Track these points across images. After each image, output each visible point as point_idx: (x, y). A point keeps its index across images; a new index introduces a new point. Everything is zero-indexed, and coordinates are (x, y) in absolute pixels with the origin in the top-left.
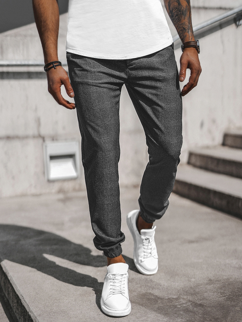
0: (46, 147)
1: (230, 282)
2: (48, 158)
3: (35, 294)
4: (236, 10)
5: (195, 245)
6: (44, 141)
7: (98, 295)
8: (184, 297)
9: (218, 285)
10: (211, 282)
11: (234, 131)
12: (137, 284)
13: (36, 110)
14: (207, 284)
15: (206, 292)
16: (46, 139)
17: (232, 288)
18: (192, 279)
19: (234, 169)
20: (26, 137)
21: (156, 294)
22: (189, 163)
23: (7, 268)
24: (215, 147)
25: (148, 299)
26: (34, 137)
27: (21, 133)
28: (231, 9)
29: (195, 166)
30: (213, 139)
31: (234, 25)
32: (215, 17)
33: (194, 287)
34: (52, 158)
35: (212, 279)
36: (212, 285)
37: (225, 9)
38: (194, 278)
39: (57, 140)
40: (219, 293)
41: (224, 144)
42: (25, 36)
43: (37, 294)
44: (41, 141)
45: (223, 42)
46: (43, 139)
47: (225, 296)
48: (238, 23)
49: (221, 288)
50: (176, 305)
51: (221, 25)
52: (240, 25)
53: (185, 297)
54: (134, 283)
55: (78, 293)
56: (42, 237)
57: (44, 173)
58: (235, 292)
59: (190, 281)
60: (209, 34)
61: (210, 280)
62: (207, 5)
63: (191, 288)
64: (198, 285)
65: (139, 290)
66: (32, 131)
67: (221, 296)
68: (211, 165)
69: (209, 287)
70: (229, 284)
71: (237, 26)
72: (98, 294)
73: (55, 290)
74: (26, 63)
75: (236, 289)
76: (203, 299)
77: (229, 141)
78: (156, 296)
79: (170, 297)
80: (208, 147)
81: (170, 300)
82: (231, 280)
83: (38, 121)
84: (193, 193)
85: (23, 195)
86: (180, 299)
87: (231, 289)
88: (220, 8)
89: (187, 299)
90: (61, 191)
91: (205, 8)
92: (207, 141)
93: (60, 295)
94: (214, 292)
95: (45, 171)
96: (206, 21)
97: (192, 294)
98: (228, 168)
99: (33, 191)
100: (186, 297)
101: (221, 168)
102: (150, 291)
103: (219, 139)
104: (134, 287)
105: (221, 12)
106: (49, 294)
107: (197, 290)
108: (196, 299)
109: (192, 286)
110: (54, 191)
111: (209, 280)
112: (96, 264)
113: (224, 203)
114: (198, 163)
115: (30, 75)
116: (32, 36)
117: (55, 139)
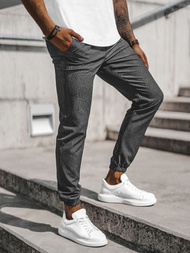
2: (32, 118)
6: (28, 103)
13: (22, 77)
16: (29, 101)
20: (14, 100)
26: (20, 100)
27: (10, 96)
34: (35, 117)
42: (14, 15)
44: (26, 103)
46: (27, 101)
48: (166, 15)
51: (155, 17)
52: (169, 17)
57: (28, 130)
66: (18, 95)
83: (24, 87)
88: (155, 4)
90: (40, 145)
95: (29, 128)
99: (20, 145)
105: (157, 7)
110: (35, 145)
115: (18, 48)
116: (19, 15)
117: (36, 102)
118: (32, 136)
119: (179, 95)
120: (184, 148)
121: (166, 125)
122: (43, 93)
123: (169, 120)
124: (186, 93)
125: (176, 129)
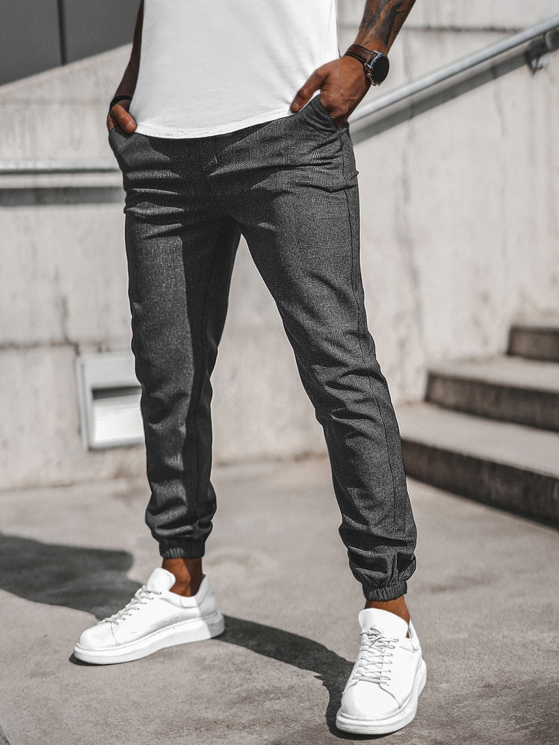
0: (83, 366)
1: (539, 689)
2: (89, 395)
3: (40, 735)
4: (529, 33)
5: (446, 597)
6: (78, 353)
7: (201, 732)
8: (422, 733)
9: (509, 699)
10: (489, 690)
11: (534, 319)
12: (301, 700)
13: (57, 279)
14: (480, 696)
15: (479, 718)
16: (81, 348)
17: (544, 706)
18: (441, 683)
19: (537, 410)
20: (35, 345)
22: (428, 399)
24: (489, 360)
26: (53, 344)
27: (20, 335)
28: (515, 31)
29: (442, 406)
30: (485, 342)
31: (525, 69)
32: (480, 49)
33: (448, 704)
34: (100, 393)
35: (492, 682)
36: (493, 700)
37: (503, 31)
38: (448, 682)
39: (108, 350)
40: (511, 719)
41: (511, 352)
42: (27, 103)
43: (46, 735)
44: (70, 352)
45: (500, 110)
46: (76, 347)
47: (526, 728)
48: (534, 63)
49: (516, 707)
51: (494, 70)
52: (541, 68)
53: (425, 733)
54: (295, 698)
55: (149, 730)
56: (69, 587)
57: (80, 431)
58: (553, 716)
59: (437, 690)
60: (466, 91)
61: (489, 686)
62: (459, 22)
63: (441, 707)
64: (458, 700)
65: (307, 715)
66: (48, 329)
67: (518, 727)
68: (482, 404)
69: (485, 704)
70: (537, 696)
71: (534, 70)
72: (202, 729)
73: (92, 722)
74: (30, 166)
75: (554, 709)
76: (471, 737)
77: (523, 345)
80: (472, 360)
82: (541, 684)
83: (63, 306)
84: (440, 469)
85: (30, 486)
86: (412, 738)
87: (541, 707)
88: (492, 30)
89: (429, 739)
90: (120, 474)
91: (456, 30)
92: (471, 346)
93: (102, 736)
94: (498, 718)
95: (82, 426)
96: (457, 61)
97: (442, 725)
98: (524, 409)
99: (54, 475)
100: (426, 731)
101: (506, 408)
103: (500, 340)
104: (293, 709)
105: (494, 37)
106: (74, 734)
107: (455, 713)
108: (454, 737)
109: (443, 703)
110: (104, 473)
111: (485, 686)
112: (200, 650)
113: (516, 491)
114: (451, 400)
115: (39, 197)
116: (42, 102)
117: (104, 348)
118: (92, 450)
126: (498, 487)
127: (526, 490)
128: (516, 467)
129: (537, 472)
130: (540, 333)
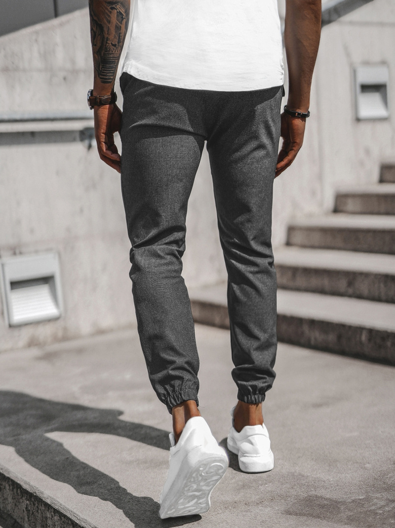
0: (3, 266)
8: (377, 496)
11: (304, 221)
16: (2, 252)
18: (364, 464)
21: (328, 496)
23: (32, 483)
25: (323, 507)
33: (379, 476)
34: (16, 284)
38: (368, 463)
39: (21, 253)
50: (374, 510)
59: (366, 469)
63: (376, 479)
64: (384, 474)
65: (294, 492)
78: (330, 500)
79: (353, 498)
81: (357, 503)
86: (373, 500)
89: (384, 499)
90: (32, 343)
97: (385, 490)
102: (313, 493)
107: (389, 482)
109: (376, 476)
110: (21, 344)
117: (17, 251)
118: (11, 326)
119: (336, 210)
120: (332, 338)
121: (301, 281)
122: (32, 231)
123: (309, 272)
124: (351, 205)
125: (321, 291)
126: (316, 336)
127: (339, 337)
128: (329, 321)
129: (348, 324)
130: (310, 230)
